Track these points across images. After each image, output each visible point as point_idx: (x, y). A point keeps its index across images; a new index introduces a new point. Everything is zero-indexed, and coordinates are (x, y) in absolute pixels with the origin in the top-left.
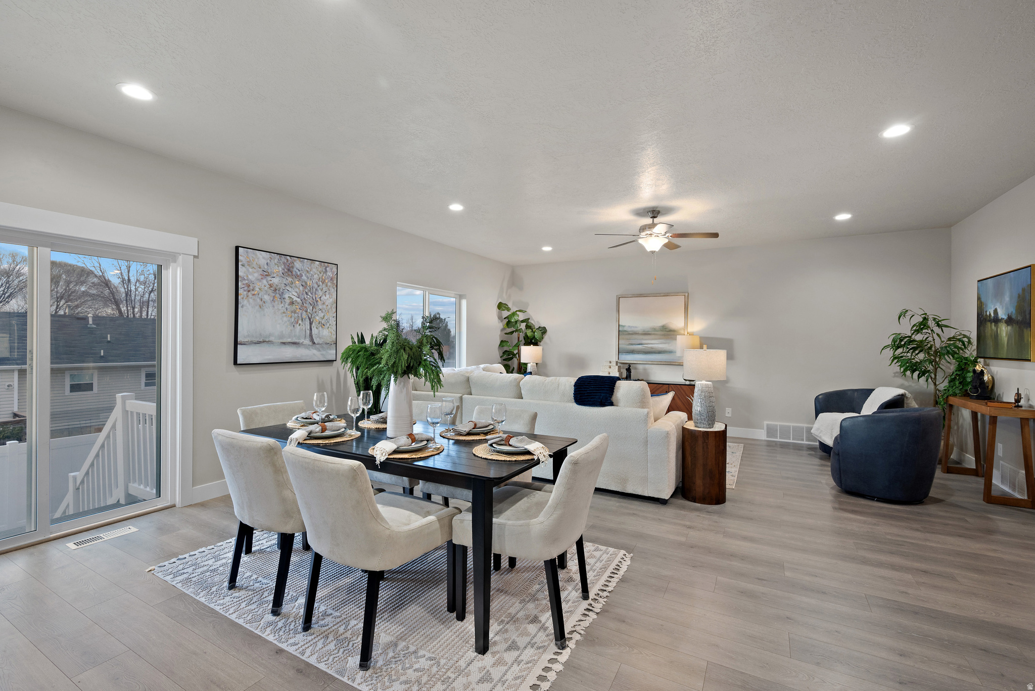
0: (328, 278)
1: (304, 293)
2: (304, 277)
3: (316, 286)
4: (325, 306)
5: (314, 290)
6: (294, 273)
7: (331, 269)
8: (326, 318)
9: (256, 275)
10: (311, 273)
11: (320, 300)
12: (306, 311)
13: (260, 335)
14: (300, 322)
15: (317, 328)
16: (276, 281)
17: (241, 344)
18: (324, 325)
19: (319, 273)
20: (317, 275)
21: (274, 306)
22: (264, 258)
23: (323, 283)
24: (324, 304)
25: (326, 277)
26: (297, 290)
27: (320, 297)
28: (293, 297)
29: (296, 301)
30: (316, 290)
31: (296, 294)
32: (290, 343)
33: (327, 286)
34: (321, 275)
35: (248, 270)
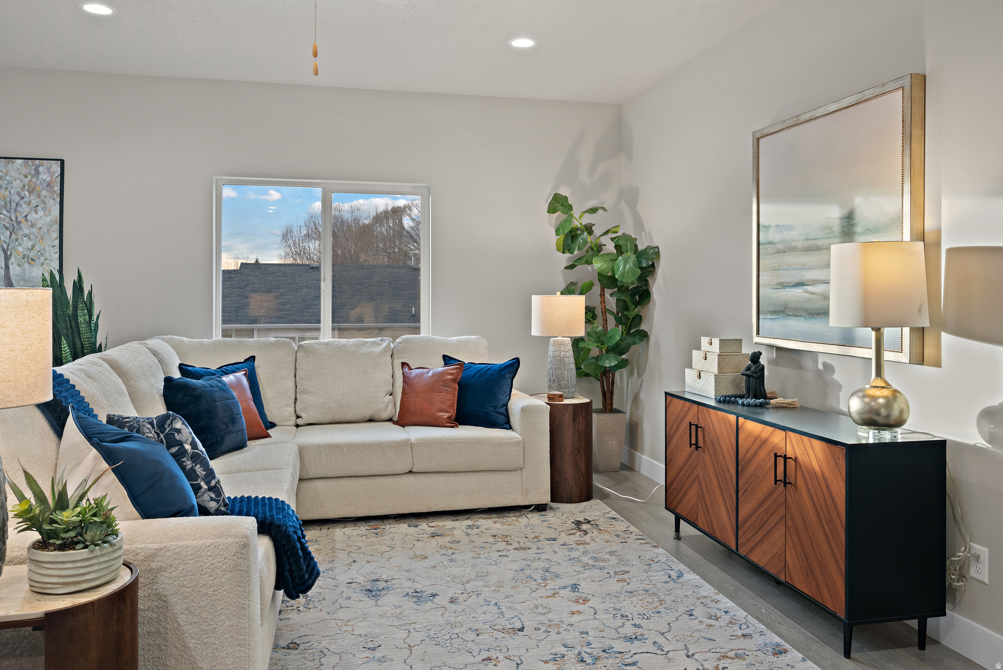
0: (41, 183)
3: (17, 198)
4: (35, 230)
5: (13, 205)
7: (49, 169)
8: (37, 248)
10: (8, 178)
11: (27, 220)
15: (19, 265)
18: (33, 260)
19: (22, 177)
20: (18, 181)
23: (30, 193)
24: (33, 225)
25: (38, 182)
27: (26, 216)
30: (17, 204)
33: (39, 196)
34: (26, 181)
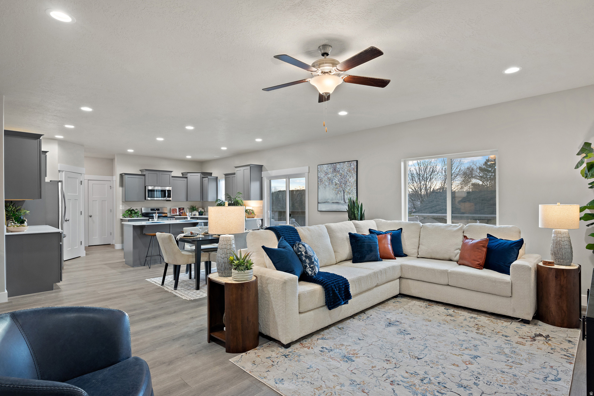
0: (352, 169)
1: (341, 179)
2: (341, 171)
3: (346, 174)
4: (350, 184)
5: (345, 176)
6: (337, 170)
7: (353, 164)
8: (351, 189)
9: (323, 175)
10: (344, 168)
11: (348, 181)
12: (342, 187)
13: (325, 199)
14: (339, 193)
15: (347, 195)
16: (330, 176)
17: (319, 203)
18: (350, 193)
19: (347, 167)
20: (346, 169)
21: (329, 187)
22: (326, 167)
23: (349, 172)
24: (350, 182)
26: (338, 178)
28: (336, 181)
29: (338, 183)
31: (337, 180)
32: (335, 202)
33: (351, 173)
35: (321, 174)
